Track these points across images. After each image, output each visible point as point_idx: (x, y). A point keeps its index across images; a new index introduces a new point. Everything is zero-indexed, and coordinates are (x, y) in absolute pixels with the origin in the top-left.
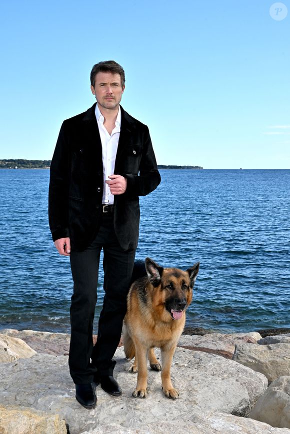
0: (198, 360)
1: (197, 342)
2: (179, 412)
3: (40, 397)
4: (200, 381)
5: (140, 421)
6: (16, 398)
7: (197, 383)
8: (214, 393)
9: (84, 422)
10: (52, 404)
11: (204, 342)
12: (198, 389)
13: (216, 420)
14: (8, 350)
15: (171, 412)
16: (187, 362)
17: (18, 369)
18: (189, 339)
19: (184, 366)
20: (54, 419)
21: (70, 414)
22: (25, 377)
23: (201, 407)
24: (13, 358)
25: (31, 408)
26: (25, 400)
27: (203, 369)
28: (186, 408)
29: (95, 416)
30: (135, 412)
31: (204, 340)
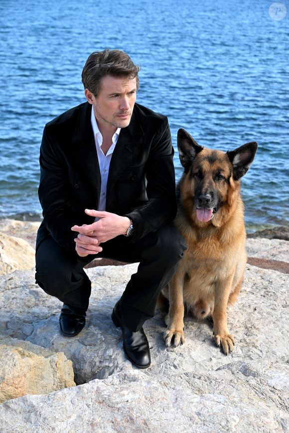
0: (267, 282)
1: (274, 252)
2: (230, 357)
3: (40, 327)
4: (265, 314)
5: (175, 367)
6: (7, 326)
7: (260, 316)
8: (282, 333)
9: (97, 364)
10: (55, 337)
11: (284, 252)
12: (260, 327)
13: (276, 375)
14: (2, 255)
15: (219, 357)
16: (250, 285)
17: (13, 286)
18: (267, 245)
19: (246, 291)
20: (56, 358)
21: (80, 352)
22: (22, 297)
23: (261, 351)
24: (9, 268)
25: (26, 342)
26: (20, 329)
27: (272, 298)
28: (241, 352)
29: (113, 357)
30: (168, 355)
31: (284, 249)
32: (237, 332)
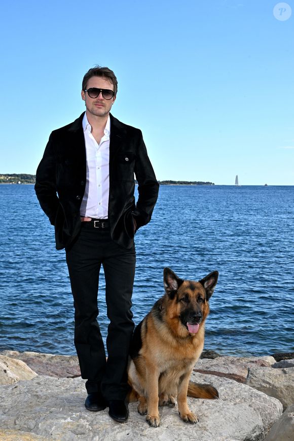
1: (208, 366)
2: (188, 438)
3: (41, 422)
4: (211, 406)
7: (207, 408)
8: (225, 419)
10: (53, 429)
11: (215, 365)
12: (208, 414)
14: (7, 372)
15: (180, 439)
17: (18, 392)
18: (200, 363)
21: (73, 439)
22: (25, 400)
23: (211, 433)
24: (13, 380)
25: (31, 433)
26: (25, 424)
28: (196, 434)
30: (141, 439)
31: (215, 363)
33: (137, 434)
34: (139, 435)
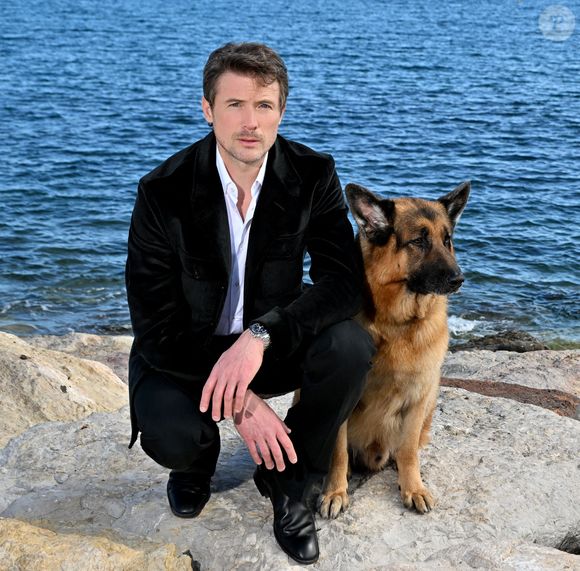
0: (497, 418)
1: (503, 370)
2: (445, 538)
3: (136, 503)
4: (497, 468)
5: (358, 558)
7: (489, 472)
8: (525, 497)
9: (232, 559)
10: (161, 518)
11: (518, 370)
12: (491, 488)
13: (522, 564)
14: (68, 389)
15: (427, 539)
16: (471, 422)
17: (89, 438)
18: (489, 361)
19: (464, 432)
20: (164, 554)
21: (202, 541)
22: (104, 455)
23: (494, 528)
24: (81, 409)
25: (114, 528)
26: (102, 508)
27: (506, 441)
28: (462, 530)
29: (257, 547)
30: (346, 540)
31: (518, 365)
32: (453, 498)
33: (337, 529)
34: (342, 532)
